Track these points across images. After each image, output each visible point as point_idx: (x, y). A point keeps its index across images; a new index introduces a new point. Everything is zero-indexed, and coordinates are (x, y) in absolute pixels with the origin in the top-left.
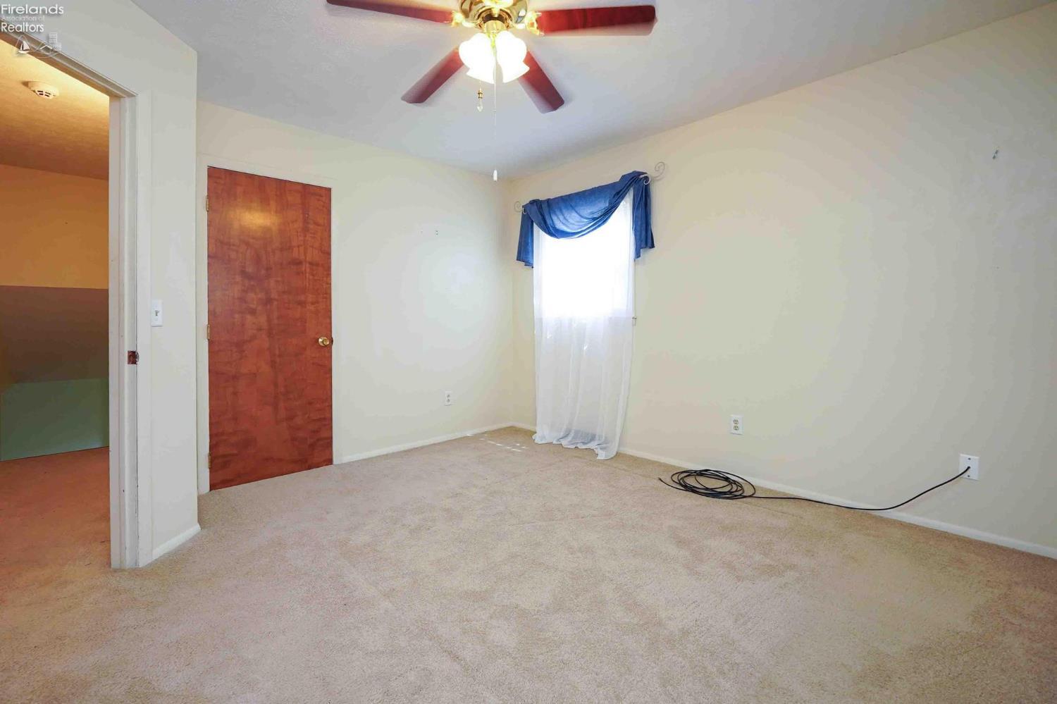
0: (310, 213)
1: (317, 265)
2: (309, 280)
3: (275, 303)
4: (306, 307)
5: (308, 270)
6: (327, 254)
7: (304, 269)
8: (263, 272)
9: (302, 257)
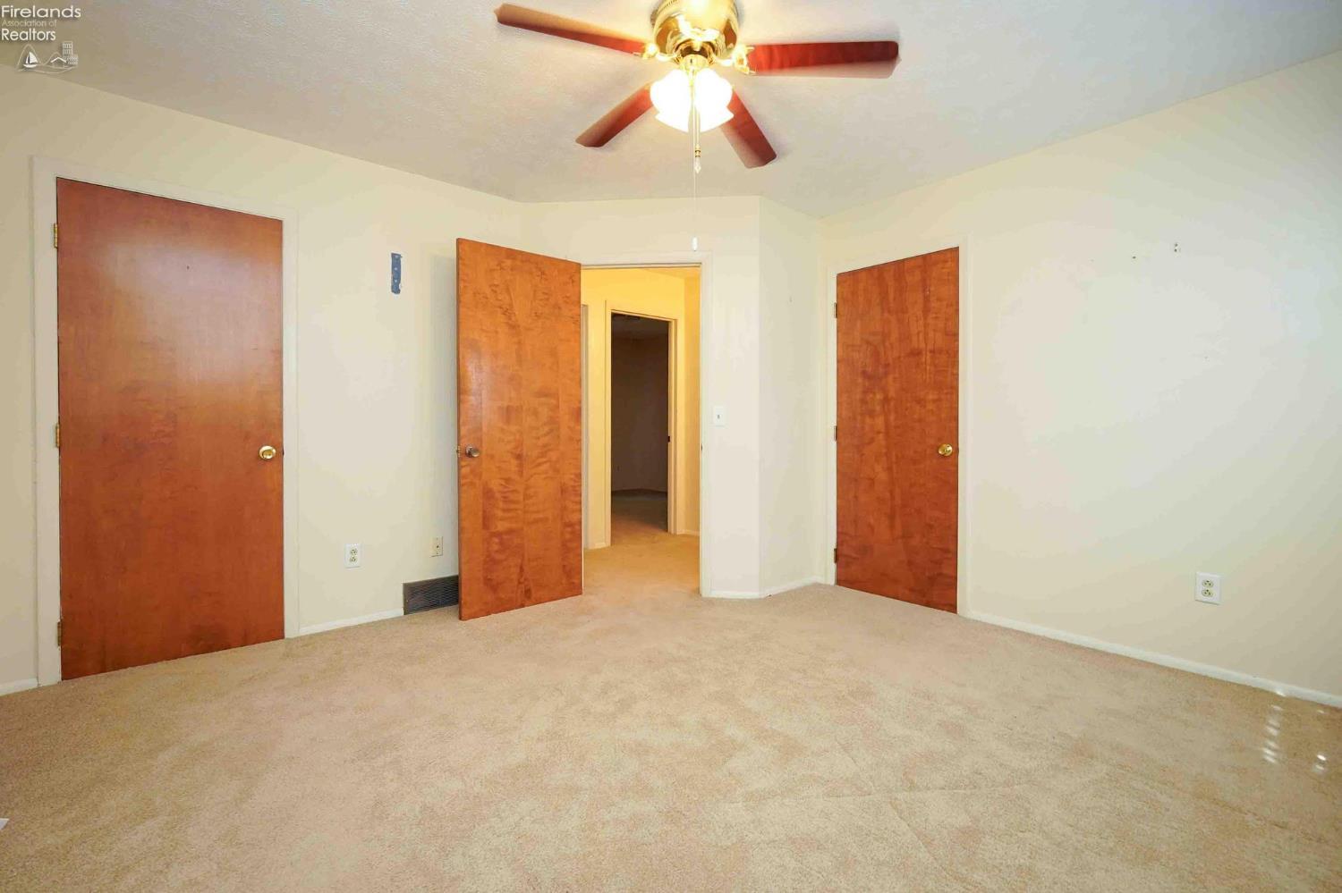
0: (932, 289)
1: (941, 352)
2: (930, 373)
3: (892, 404)
4: (925, 407)
5: (929, 361)
6: (953, 335)
7: (924, 360)
8: (881, 370)
9: (922, 345)
